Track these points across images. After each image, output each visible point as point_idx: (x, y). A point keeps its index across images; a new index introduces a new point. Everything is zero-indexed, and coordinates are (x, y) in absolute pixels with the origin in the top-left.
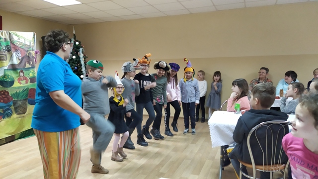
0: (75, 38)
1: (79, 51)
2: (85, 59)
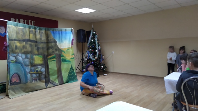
0: (93, 30)
1: (95, 37)
2: (98, 41)
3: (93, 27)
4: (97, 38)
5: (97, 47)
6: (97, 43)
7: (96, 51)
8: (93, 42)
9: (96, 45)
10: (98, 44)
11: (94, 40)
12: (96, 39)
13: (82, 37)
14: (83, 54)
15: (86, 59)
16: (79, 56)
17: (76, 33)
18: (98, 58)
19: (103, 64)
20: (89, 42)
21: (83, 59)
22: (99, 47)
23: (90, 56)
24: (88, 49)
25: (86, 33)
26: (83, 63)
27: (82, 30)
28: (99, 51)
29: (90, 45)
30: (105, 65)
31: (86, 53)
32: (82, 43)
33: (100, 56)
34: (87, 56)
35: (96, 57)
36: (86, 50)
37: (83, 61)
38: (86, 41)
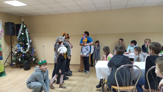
0: (23, 24)
1: (25, 31)
2: (29, 34)
3: (23, 21)
4: (28, 31)
5: (28, 40)
6: (27, 36)
7: (27, 44)
8: (24, 36)
9: (27, 38)
10: (29, 37)
11: (25, 34)
12: (27, 33)
13: (11, 30)
14: (12, 47)
15: (16, 52)
16: (8, 50)
17: (4, 25)
18: (29, 50)
19: (34, 57)
20: (19, 35)
21: (12, 53)
22: (29, 40)
23: (20, 49)
24: (18, 42)
25: (15, 26)
26: (13, 57)
27: (11, 23)
28: (30, 44)
29: (20, 38)
30: (36, 57)
31: (16, 47)
32: (11, 36)
33: (31, 48)
34: (17, 49)
35: (27, 50)
36: (16, 43)
37: (13, 55)
38: (16, 34)
